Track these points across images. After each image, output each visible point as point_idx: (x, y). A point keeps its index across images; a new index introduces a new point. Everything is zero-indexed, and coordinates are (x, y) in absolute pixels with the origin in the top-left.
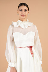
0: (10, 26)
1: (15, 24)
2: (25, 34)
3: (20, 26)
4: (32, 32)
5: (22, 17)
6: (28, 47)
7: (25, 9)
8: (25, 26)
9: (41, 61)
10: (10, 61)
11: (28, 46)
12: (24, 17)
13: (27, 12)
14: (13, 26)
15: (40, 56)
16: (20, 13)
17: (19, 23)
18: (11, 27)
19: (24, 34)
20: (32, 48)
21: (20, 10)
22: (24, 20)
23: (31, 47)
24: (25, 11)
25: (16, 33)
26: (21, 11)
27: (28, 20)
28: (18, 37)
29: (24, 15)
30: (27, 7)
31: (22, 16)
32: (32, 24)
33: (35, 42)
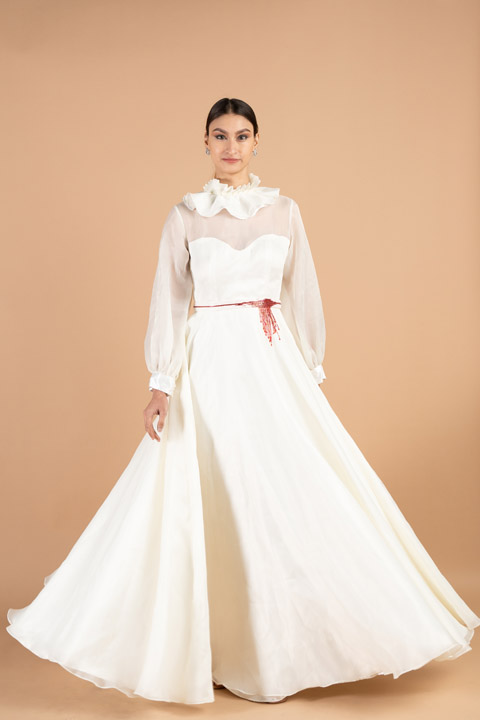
0: (176, 208)
1: (199, 201)
2: (241, 245)
3: (224, 212)
4: (272, 237)
5: (228, 167)
6: (252, 303)
7: (240, 128)
8: (245, 206)
9: (319, 369)
10: (154, 367)
11: (254, 300)
12: (235, 167)
13: (247, 143)
14: (192, 212)
15: (313, 347)
16: (218, 146)
17: (217, 192)
18: (178, 213)
19: (236, 248)
20: (273, 309)
21: (218, 132)
22: (235, 178)
23: (268, 303)
24: (241, 137)
25: (202, 241)
26: (222, 137)
27: (256, 179)
28: (214, 261)
29: (236, 157)
30: (251, 116)
31: (225, 163)
32: (276, 192)
33: (287, 281)
